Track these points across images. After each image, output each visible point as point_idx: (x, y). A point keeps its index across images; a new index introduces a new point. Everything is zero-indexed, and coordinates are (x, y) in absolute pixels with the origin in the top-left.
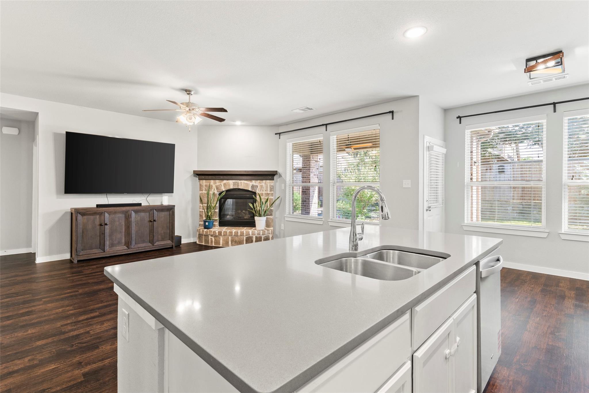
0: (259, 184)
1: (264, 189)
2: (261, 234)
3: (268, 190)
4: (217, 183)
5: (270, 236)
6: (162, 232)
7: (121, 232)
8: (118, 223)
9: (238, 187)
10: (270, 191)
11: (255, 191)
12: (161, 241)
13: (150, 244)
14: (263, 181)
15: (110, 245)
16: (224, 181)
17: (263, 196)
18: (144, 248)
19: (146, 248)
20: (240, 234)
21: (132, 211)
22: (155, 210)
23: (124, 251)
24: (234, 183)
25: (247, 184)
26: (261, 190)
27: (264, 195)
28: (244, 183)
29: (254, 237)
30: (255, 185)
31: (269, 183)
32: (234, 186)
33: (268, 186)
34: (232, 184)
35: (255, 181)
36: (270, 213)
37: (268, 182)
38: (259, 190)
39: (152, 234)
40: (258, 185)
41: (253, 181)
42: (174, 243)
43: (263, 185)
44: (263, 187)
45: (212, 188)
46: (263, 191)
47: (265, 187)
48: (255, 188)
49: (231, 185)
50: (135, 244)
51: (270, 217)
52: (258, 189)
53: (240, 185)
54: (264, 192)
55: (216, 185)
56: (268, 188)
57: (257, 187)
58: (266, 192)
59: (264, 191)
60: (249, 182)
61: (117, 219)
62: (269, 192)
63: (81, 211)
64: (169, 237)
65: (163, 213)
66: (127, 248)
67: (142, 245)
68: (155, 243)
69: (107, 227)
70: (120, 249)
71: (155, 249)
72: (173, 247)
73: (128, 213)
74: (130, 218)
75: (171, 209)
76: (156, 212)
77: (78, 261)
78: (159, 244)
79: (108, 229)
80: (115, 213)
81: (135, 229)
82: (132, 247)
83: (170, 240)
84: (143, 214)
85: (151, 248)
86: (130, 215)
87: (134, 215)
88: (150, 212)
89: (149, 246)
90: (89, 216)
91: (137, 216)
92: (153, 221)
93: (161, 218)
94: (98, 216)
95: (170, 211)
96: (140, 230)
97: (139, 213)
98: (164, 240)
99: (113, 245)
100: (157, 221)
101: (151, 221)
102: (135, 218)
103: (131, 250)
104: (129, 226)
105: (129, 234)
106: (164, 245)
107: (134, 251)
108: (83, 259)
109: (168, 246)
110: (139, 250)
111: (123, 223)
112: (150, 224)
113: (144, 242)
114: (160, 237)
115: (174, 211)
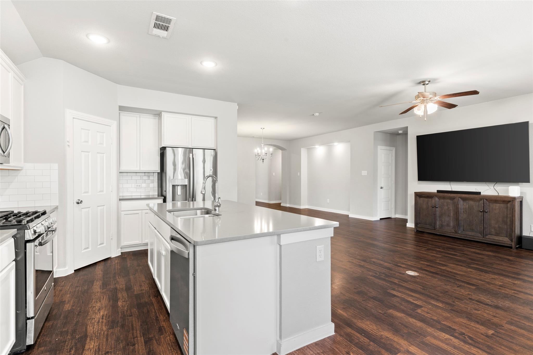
6: (497, 226)
7: (449, 216)
8: (446, 207)
12: (495, 235)
13: (480, 235)
15: (440, 225)
18: (472, 237)
19: (475, 237)
21: (459, 198)
22: (486, 200)
23: (451, 233)
39: (482, 225)
50: (463, 230)
61: (445, 204)
63: (419, 194)
64: (508, 234)
65: (498, 205)
66: (455, 232)
67: (470, 233)
68: (487, 235)
69: (438, 209)
70: (449, 230)
71: (486, 242)
72: (513, 247)
73: (456, 200)
74: (458, 204)
75: (509, 202)
76: (488, 203)
77: (417, 231)
78: (492, 238)
79: (438, 211)
80: (444, 198)
81: (463, 216)
82: (459, 232)
83: (507, 237)
84: (471, 203)
85: (481, 239)
86: (458, 202)
87: (461, 202)
88: (480, 201)
89: (479, 237)
90: (424, 199)
91: (465, 204)
92: (484, 211)
93: (495, 209)
94: (430, 199)
95: (507, 204)
96: (468, 218)
97: (467, 202)
98: (500, 236)
99: (442, 226)
100: (488, 213)
101: (481, 212)
102: (462, 205)
103: (459, 235)
104: (457, 212)
105: (457, 219)
106: (498, 241)
107: (461, 236)
108: (420, 230)
109: (504, 243)
110: (467, 237)
111: (451, 208)
112: (480, 214)
113: (472, 230)
114: (493, 230)
115: (515, 204)
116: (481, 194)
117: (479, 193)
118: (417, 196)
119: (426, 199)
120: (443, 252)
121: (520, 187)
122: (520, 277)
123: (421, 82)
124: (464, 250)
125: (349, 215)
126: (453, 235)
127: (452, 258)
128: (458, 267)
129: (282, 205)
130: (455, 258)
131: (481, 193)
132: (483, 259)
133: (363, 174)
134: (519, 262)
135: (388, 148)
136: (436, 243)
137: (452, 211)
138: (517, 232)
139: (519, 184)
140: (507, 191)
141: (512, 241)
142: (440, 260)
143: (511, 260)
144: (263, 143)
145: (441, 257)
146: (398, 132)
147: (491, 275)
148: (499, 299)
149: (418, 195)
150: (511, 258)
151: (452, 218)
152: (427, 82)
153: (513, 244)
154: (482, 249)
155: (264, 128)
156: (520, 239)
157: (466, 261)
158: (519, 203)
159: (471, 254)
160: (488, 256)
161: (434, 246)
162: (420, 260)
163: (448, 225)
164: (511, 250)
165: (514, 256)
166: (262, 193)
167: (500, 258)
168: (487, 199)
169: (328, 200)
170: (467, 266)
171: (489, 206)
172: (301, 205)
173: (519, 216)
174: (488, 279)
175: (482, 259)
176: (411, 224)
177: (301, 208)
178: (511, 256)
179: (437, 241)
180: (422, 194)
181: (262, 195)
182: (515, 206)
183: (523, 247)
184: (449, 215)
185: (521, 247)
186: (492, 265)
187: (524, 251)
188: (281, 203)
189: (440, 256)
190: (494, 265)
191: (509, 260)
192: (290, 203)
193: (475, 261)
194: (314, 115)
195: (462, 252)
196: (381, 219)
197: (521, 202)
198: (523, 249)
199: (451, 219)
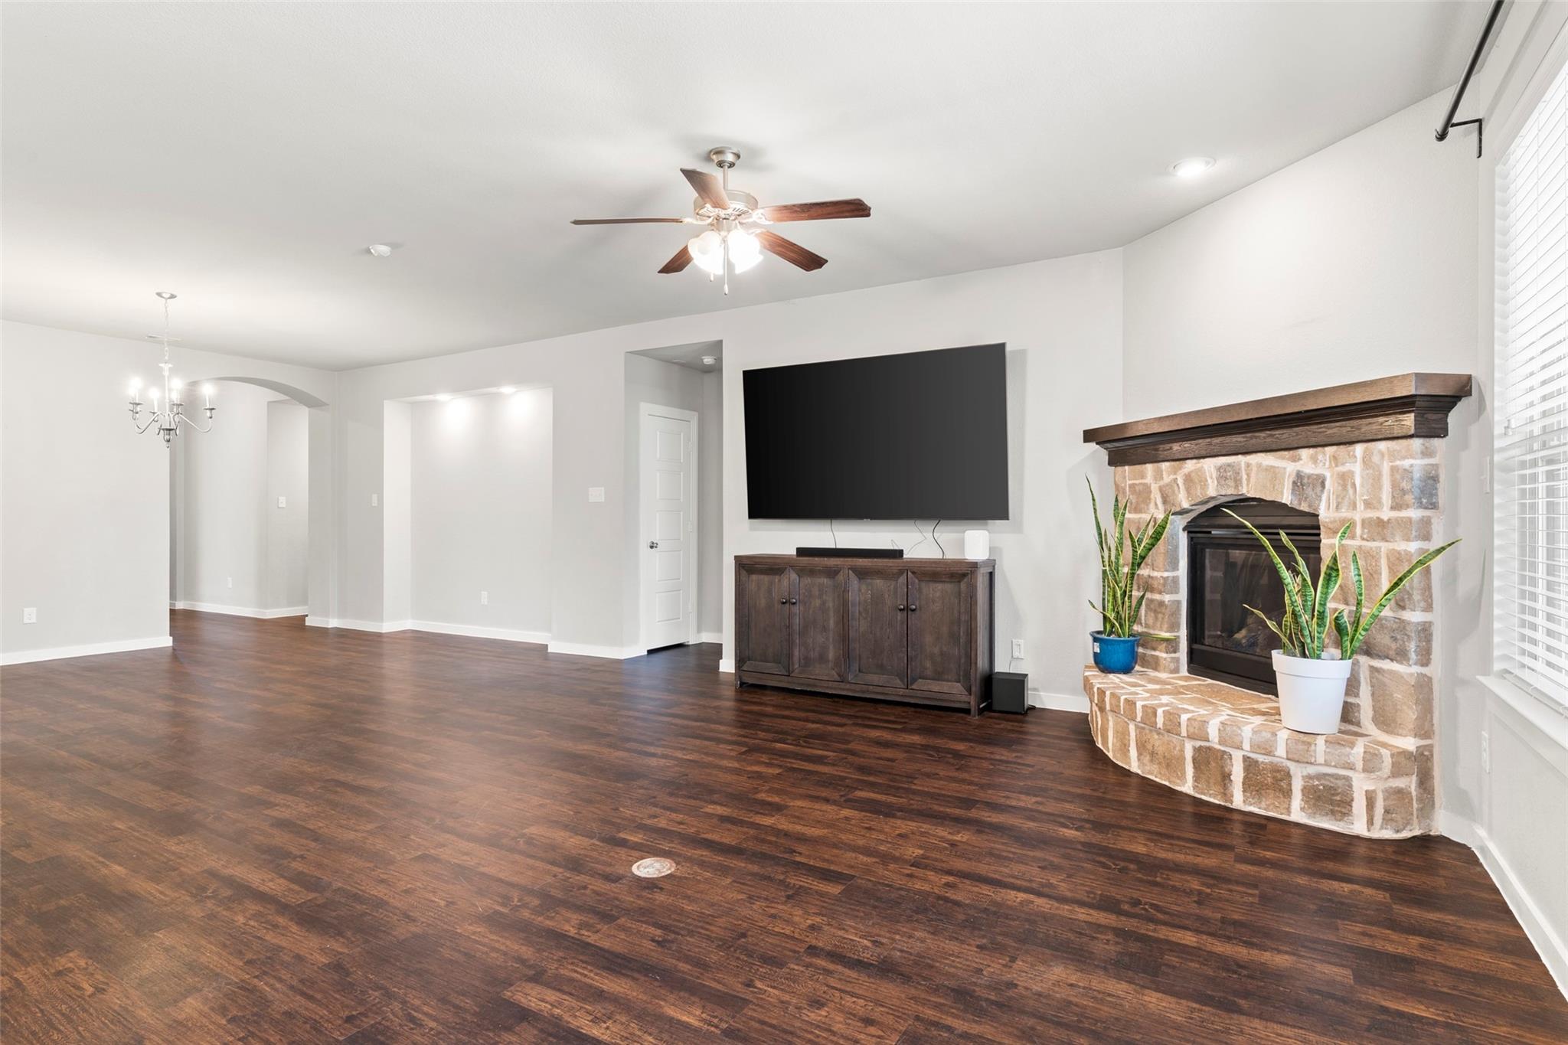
0: (1330, 467)
1: (1361, 493)
2: (1281, 751)
3: (1380, 502)
4: (1165, 475)
5: (1355, 783)
6: (936, 650)
7: (825, 629)
8: (818, 602)
9: (1236, 487)
10: (1392, 508)
11: (1310, 506)
12: (933, 679)
13: (898, 682)
14: (1351, 448)
15: (802, 660)
16: (1188, 461)
17: (1353, 537)
18: (880, 690)
19: (886, 690)
20: (1164, 723)
21: (850, 572)
22: (913, 573)
23: (830, 684)
24: (1219, 469)
25: (1273, 473)
26: (1346, 502)
27: (1358, 531)
28: (1259, 466)
29: (1237, 758)
30: (1309, 476)
31: (1386, 457)
32: (1222, 486)
33: (1380, 475)
34: (1214, 476)
35: (1312, 451)
36: (1394, 646)
37: (1382, 455)
38: (1333, 506)
39: (903, 649)
40: (1328, 475)
41: (1305, 453)
42: (972, 697)
43: (1352, 473)
44: (1354, 485)
45: (1150, 499)
46: (1354, 506)
47: (1362, 486)
48: (1309, 491)
49: (1209, 481)
50: (860, 671)
51: (1395, 666)
52: (1324, 497)
53: (1245, 477)
54: (1359, 515)
55: (1161, 483)
56: (1380, 488)
57: (1323, 485)
58: (1372, 514)
59: (1360, 506)
60: (1283, 458)
61: (815, 591)
62: (1386, 514)
63: (745, 562)
64: (961, 673)
65: (940, 586)
66: (839, 679)
67: (875, 679)
68: (914, 680)
69: (796, 609)
70: (823, 676)
71: (912, 701)
72: (973, 709)
73: (840, 577)
74: (846, 591)
75: (964, 575)
76: (917, 581)
77: (742, 684)
78: (925, 688)
79: (795, 614)
80: (812, 572)
81: (860, 626)
82: (850, 678)
83: (959, 682)
84: (879, 583)
85: (901, 693)
86: (846, 584)
87: (854, 582)
88: (898, 577)
89: (895, 688)
90: (762, 577)
91: (864, 587)
92: (907, 609)
93: (934, 601)
94: (777, 578)
95: (959, 582)
96: (871, 633)
97: (869, 581)
98: (944, 681)
99: (807, 662)
100: (918, 612)
101: (901, 610)
102: (858, 592)
103: (848, 686)
104: (844, 617)
105: (844, 639)
106: (939, 696)
107: (855, 691)
108: (751, 681)
109: (954, 701)
110: (868, 691)
111: (831, 605)
112: (899, 618)
113: (881, 669)
114: (928, 664)
115: (976, 582)
116: (905, 556)
117: (899, 554)
118: (743, 567)
119: (765, 579)
120: (792, 752)
121: (989, 533)
122: (973, 813)
123: (711, 151)
124: (851, 739)
125: (547, 645)
126: (835, 689)
127: (810, 772)
128: (817, 806)
129: (308, 622)
130: (817, 773)
131: (904, 552)
132: (894, 764)
133: (592, 499)
134: (977, 758)
135: (676, 412)
136: (778, 720)
137: (831, 613)
138: (982, 663)
139: (986, 524)
140: (961, 544)
141: (970, 692)
142: (771, 791)
143: (961, 753)
144: (166, 358)
145: (778, 776)
146: (702, 360)
147: (899, 822)
148: (899, 927)
149: (746, 566)
150: (961, 746)
151: (831, 635)
152: (730, 158)
153: (973, 701)
154: (899, 727)
155: (173, 297)
156: (989, 680)
157: (846, 778)
158: (987, 578)
159: (866, 748)
160: (909, 748)
161: (770, 736)
162: (706, 801)
163: (822, 658)
164: (969, 718)
165: (971, 737)
166: (230, 579)
167: (937, 749)
168: (915, 570)
169: (485, 594)
170: (843, 799)
171: (920, 590)
172: (382, 620)
173: (987, 618)
174: (888, 842)
175: (890, 763)
176: (727, 665)
177: (384, 632)
178: (963, 739)
179: (787, 713)
180: (757, 560)
181: (230, 586)
182: (976, 587)
183: (996, 707)
184: (824, 627)
185: (989, 708)
186: (912, 782)
187: (996, 718)
188: (307, 616)
189: (778, 771)
190: (915, 782)
191: (957, 754)
192: (342, 614)
193: (870, 774)
194: (368, 251)
195: (844, 747)
196: (650, 652)
197: (991, 575)
198: (995, 711)
199: (831, 640)
